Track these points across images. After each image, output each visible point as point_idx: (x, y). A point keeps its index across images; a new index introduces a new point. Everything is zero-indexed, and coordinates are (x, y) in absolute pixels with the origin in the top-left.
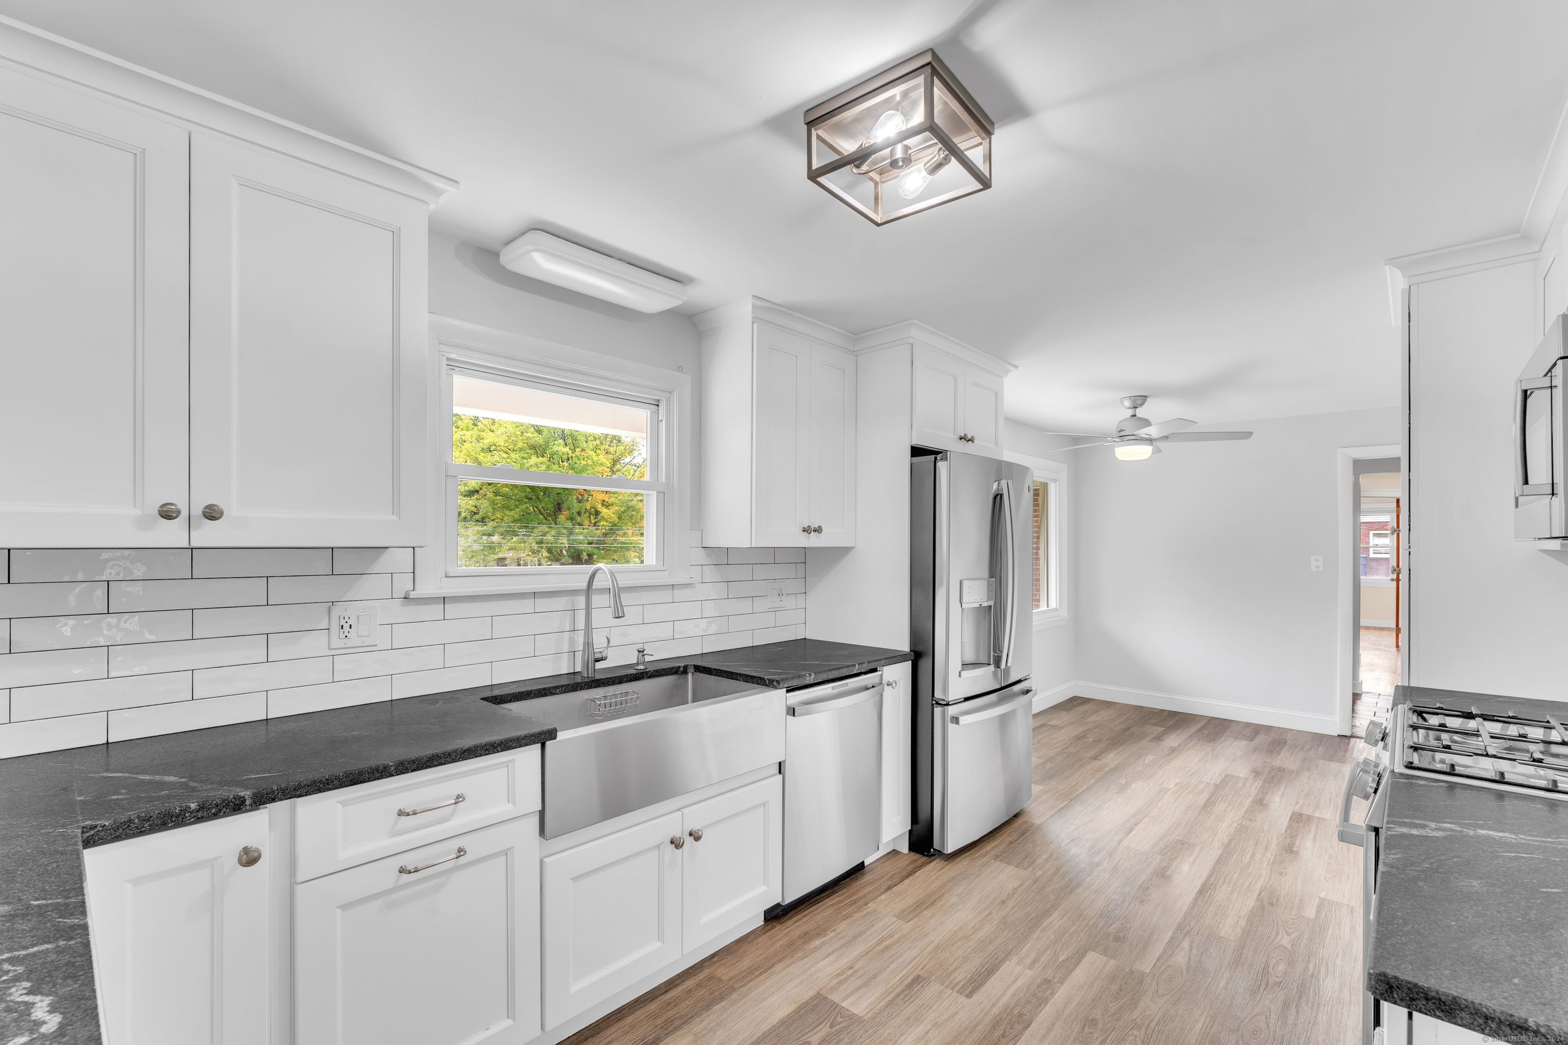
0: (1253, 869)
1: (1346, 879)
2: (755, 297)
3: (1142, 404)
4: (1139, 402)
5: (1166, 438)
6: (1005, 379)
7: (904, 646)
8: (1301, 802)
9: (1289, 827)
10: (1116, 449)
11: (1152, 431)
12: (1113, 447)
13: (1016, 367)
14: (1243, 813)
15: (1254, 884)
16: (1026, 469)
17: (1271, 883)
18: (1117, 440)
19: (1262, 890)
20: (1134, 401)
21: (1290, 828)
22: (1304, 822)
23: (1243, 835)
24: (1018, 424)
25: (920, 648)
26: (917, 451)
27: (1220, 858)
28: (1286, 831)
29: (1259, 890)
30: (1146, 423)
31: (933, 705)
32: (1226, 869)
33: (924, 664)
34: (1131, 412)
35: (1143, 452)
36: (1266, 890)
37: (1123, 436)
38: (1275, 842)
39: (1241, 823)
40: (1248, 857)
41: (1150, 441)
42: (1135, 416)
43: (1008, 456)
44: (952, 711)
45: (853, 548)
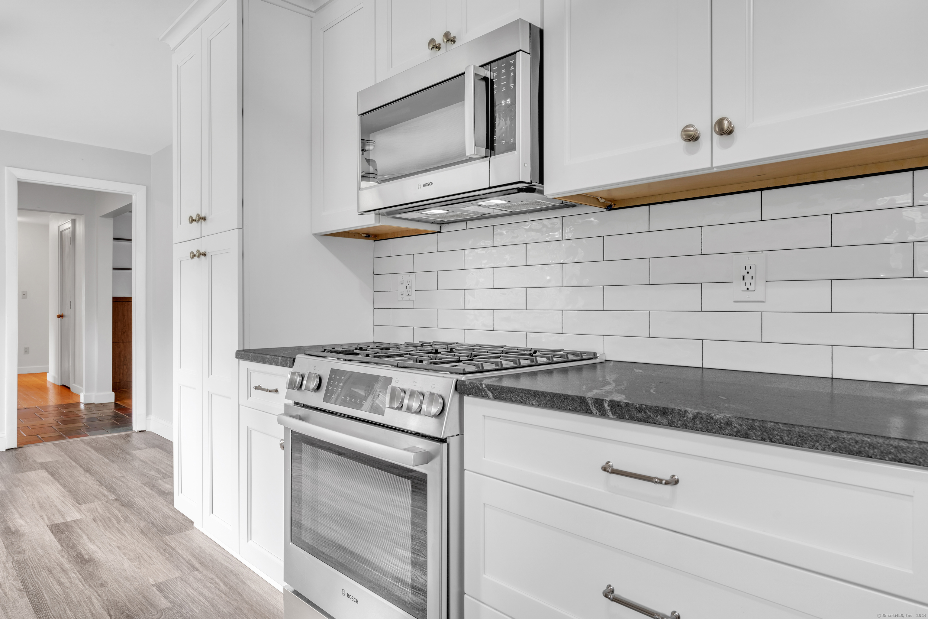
0: (76, 597)
1: (150, 559)
8: (43, 514)
9: (60, 541)
14: (4, 549)
15: (94, 609)
17: (106, 599)
19: (107, 610)
21: (62, 541)
22: (66, 530)
23: (28, 571)
27: (33, 606)
28: (62, 546)
29: (105, 612)
32: (52, 612)
36: (110, 608)
38: (64, 562)
39: (14, 560)
40: (58, 587)
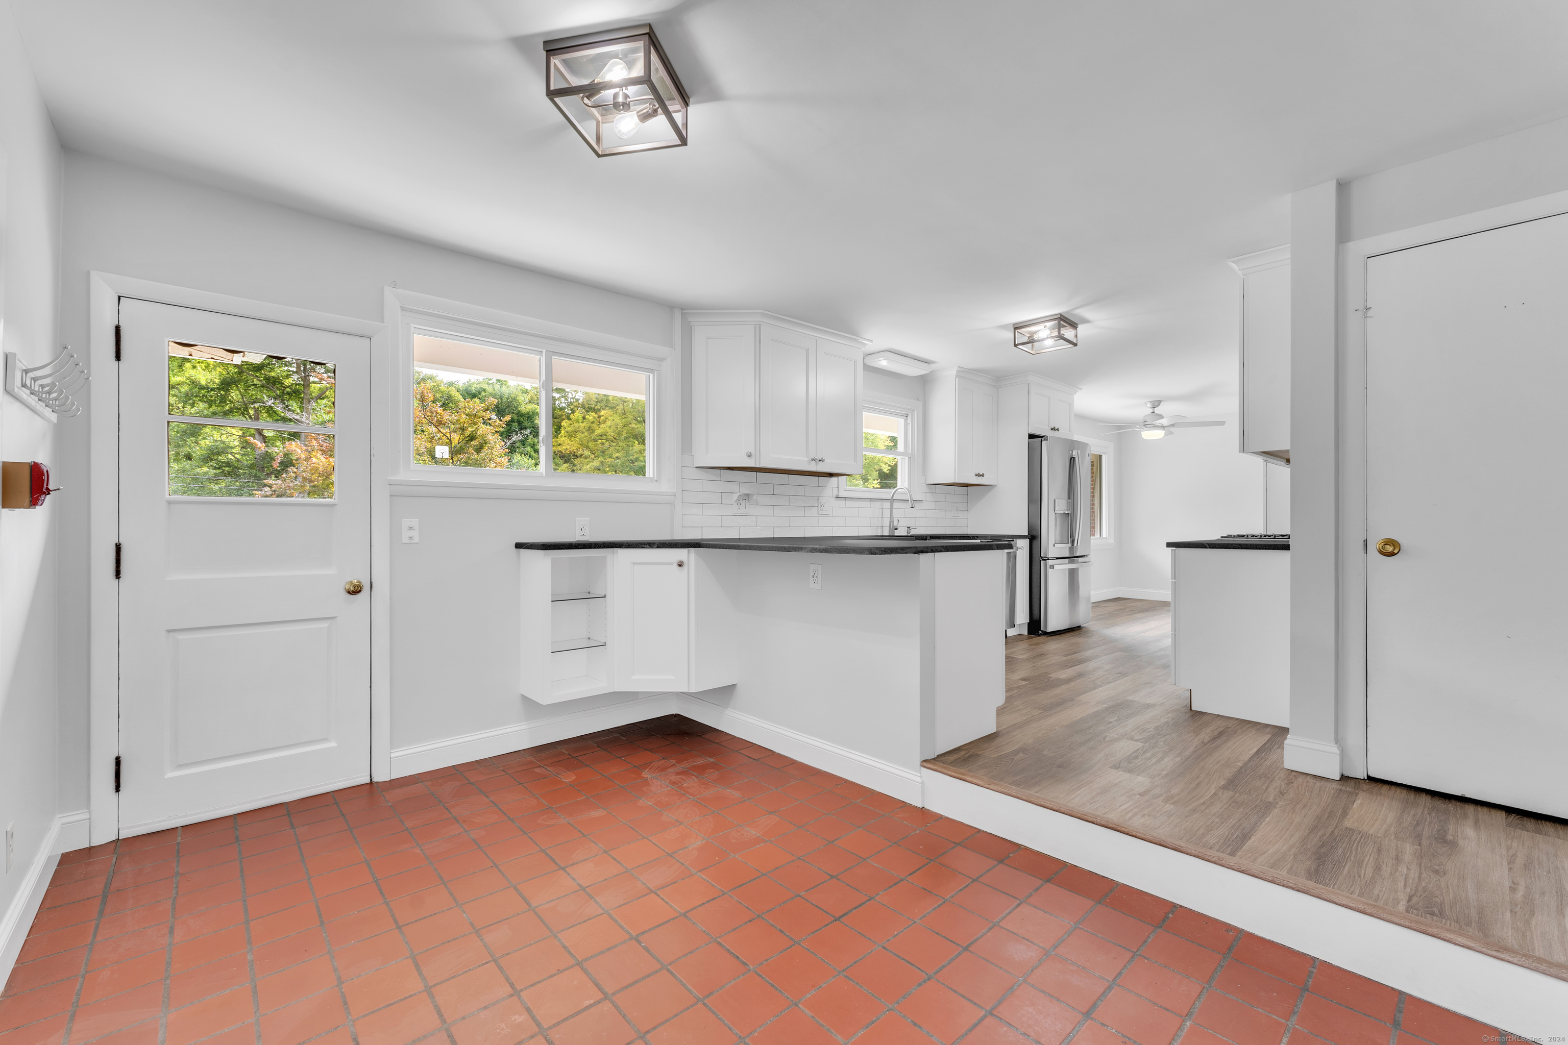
2: (959, 367)
3: (1158, 406)
4: (1156, 404)
5: (1173, 425)
6: (1074, 396)
7: (1026, 533)
10: (1142, 433)
11: (1164, 422)
12: (1140, 431)
13: (1081, 389)
16: (1087, 444)
18: (1143, 427)
20: (1153, 404)
24: (1081, 417)
25: (1034, 533)
26: (1031, 436)
30: (1161, 417)
31: (1040, 561)
33: (1036, 543)
34: (1151, 410)
35: (1159, 434)
37: (1146, 425)
41: (1163, 427)
42: (1154, 412)
43: (1076, 438)
44: (1050, 562)
45: (996, 485)
